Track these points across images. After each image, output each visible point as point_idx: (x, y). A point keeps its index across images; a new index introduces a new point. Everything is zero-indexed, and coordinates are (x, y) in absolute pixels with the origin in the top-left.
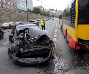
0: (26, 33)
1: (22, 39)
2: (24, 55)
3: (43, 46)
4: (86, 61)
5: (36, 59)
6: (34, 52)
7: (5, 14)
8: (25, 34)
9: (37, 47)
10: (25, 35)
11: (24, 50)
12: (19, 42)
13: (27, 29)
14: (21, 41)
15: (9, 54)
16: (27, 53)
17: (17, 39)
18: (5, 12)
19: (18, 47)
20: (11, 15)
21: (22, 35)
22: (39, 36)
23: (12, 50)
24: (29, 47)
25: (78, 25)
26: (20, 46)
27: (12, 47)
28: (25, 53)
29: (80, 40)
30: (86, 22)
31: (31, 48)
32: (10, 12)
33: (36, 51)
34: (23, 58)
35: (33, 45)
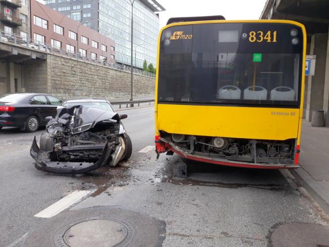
0: (75, 115)
1: (65, 126)
2: (61, 157)
3: (100, 142)
4: (176, 176)
5: (81, 164)
6: (81, 153)
7: (79, 74)
8: (73, 117)
9: (87, 144)
10: (73, 119)
11: (62, 146)
12: (58, 132)
13: (78, 107)
14: (61, 130)
15: (31, 150)
16: (68, 154)
17: (56, 125)
18: (78, 67)
19: (54, 141)
20: (96, 77)
21: (66, 119)
22: (94, 122)
23: (40, 146)
24: (75, 143)
25: (159, 105)
26: (57, 139)
27: (41, 140)
28: (64, 152)
29: (163, 134)
30: (172, 99)
31: (77, 145)
32: (93, 68)
33: (86, 150)
34: (57, 162)
35: (82, 139)
